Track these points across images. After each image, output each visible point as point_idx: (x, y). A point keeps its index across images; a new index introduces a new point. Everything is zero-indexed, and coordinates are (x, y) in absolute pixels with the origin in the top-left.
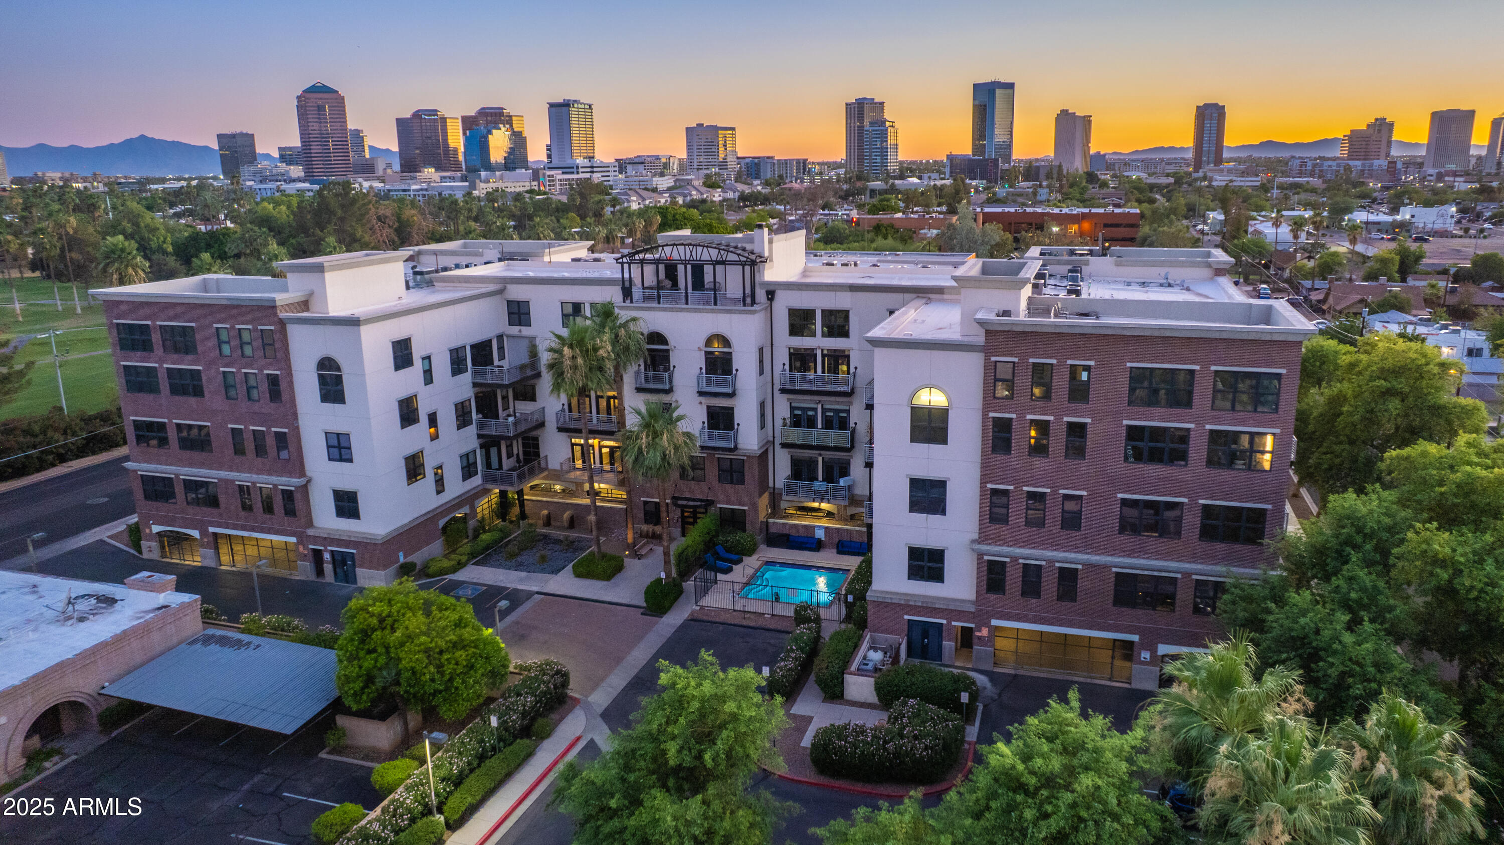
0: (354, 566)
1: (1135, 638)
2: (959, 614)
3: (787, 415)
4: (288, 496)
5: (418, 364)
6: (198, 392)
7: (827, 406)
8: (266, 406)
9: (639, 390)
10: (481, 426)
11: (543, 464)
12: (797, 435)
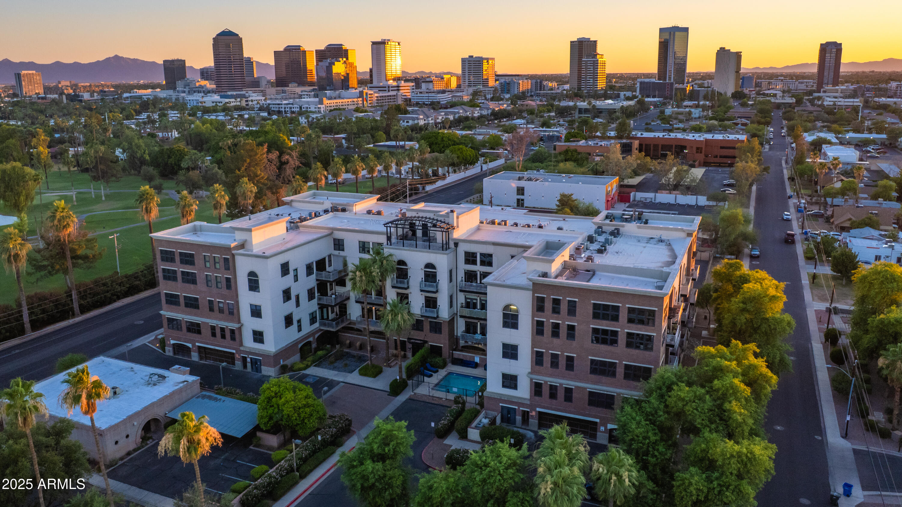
0: (261, 365)
1: (598, 420)
2: (523, 405)
3: (464, 302)
4: (232, 331)
5: (292, 273)
6: (194, 282)
7: (482, 298)
8: (225, 291)
9: (393, 287)
10: (319, 299)
11: (348, 317)
12: (467, 312)
